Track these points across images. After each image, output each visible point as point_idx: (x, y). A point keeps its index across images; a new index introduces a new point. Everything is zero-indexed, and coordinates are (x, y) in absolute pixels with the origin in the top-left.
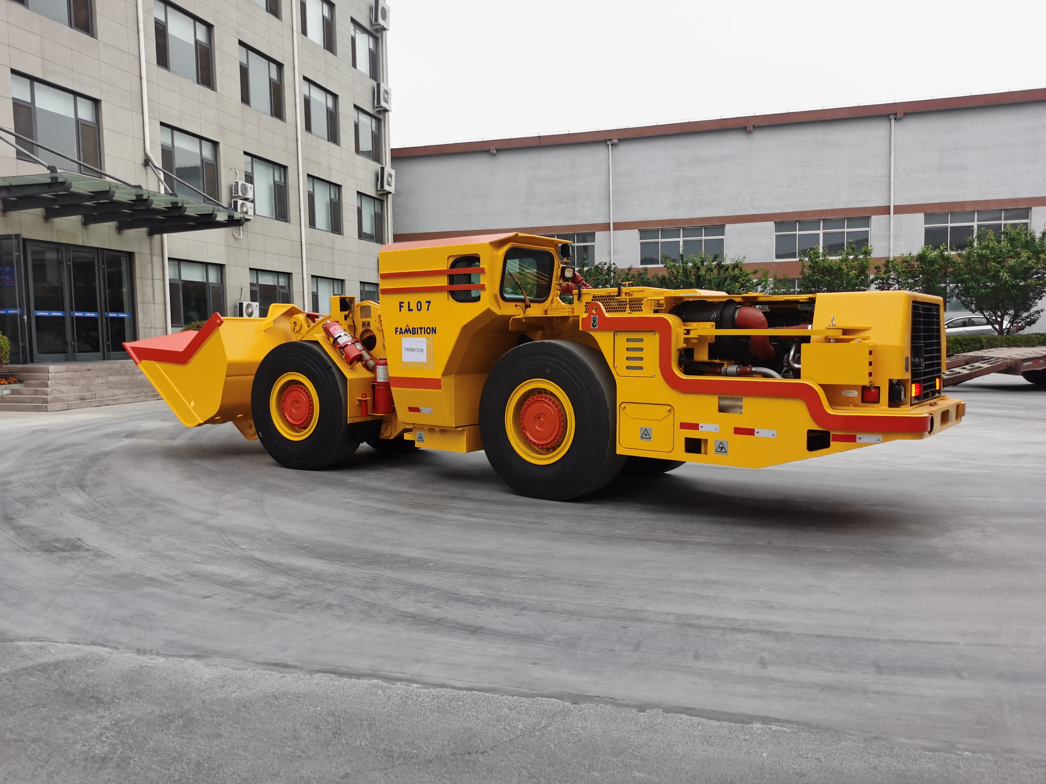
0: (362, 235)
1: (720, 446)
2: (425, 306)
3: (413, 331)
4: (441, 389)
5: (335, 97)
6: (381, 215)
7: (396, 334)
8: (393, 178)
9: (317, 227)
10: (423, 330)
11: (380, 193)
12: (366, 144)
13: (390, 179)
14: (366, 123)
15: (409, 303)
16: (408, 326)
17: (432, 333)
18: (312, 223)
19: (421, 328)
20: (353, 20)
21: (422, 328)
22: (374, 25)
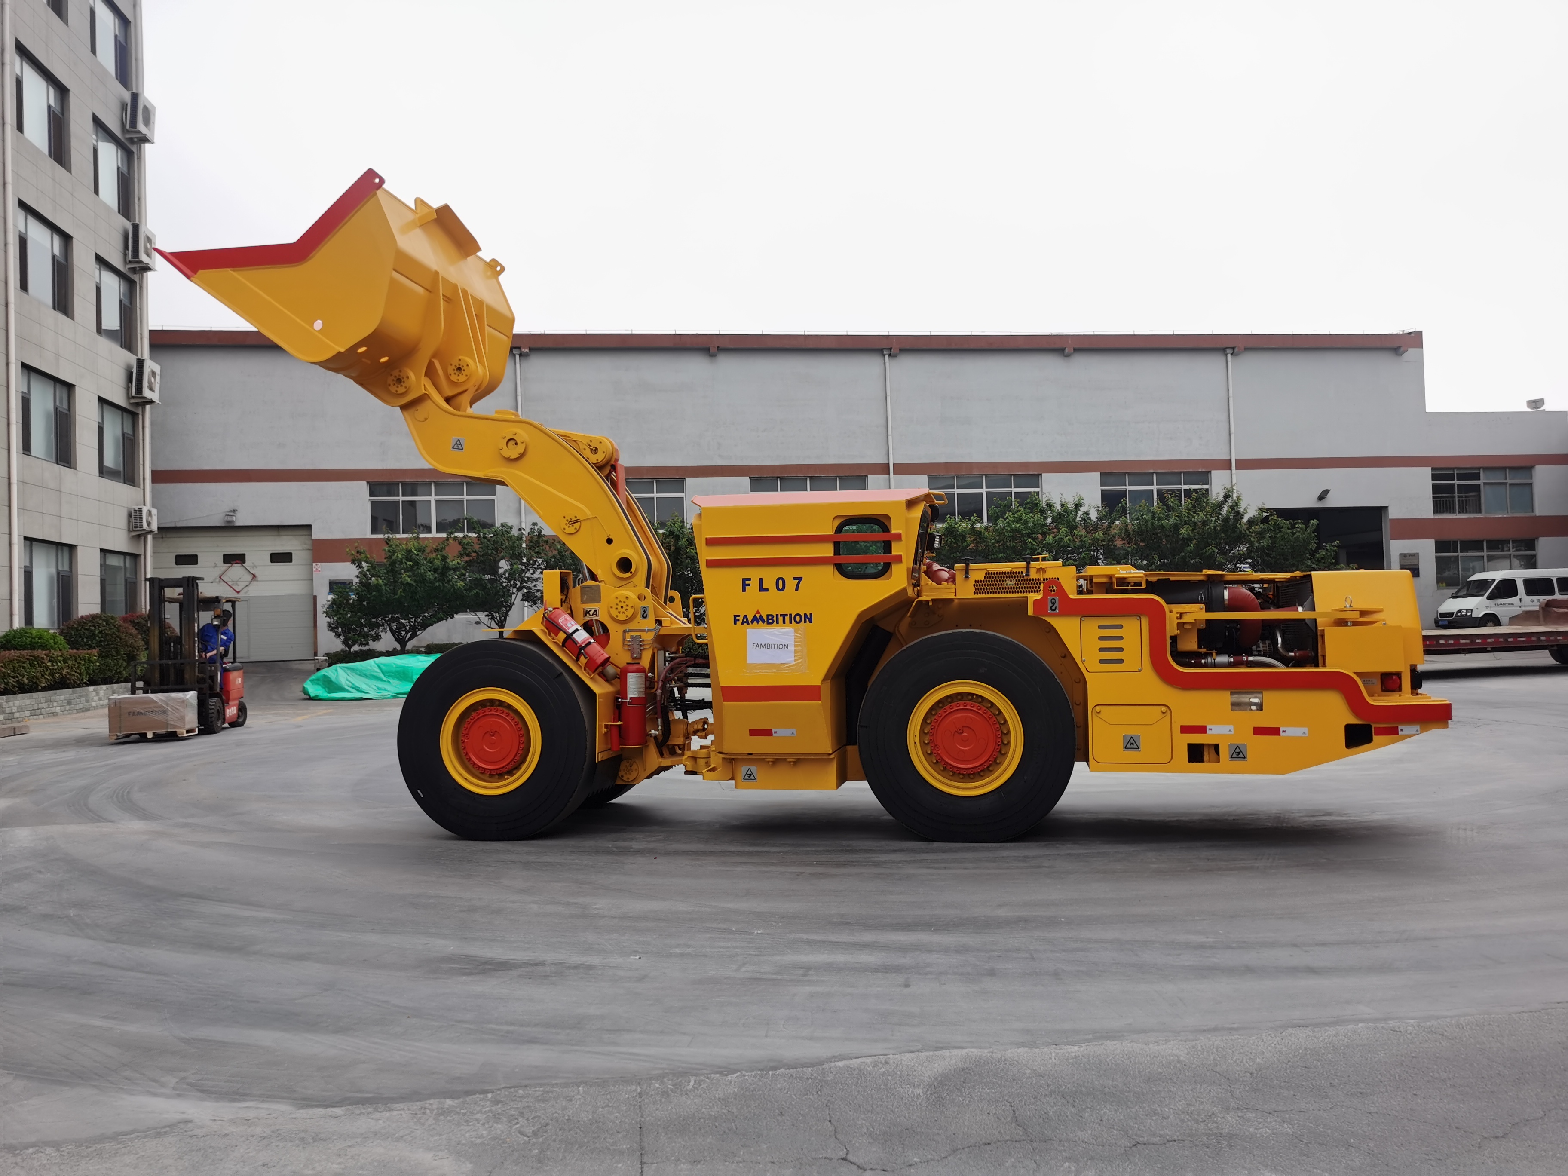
0: (103, 471)
1: (1236, 751)
2: (791, 584)
3: (771, 620)
4: (820, 700)
5: (66, 238)
6: (132, 438)
7: (735, 623)
8: (158, 378)
9: (32, 454)
10: (787, 618)
11: (133, 401)
12: (112, 320)
13: (153, 379)
14: (112, 286)
15: (761, 580)
16: (758, 612)
17: (805, 622)
18: (26, 447)
19: (784, 616)
20: (97, 121)
21: (787, 615)
22: (128, 131)
